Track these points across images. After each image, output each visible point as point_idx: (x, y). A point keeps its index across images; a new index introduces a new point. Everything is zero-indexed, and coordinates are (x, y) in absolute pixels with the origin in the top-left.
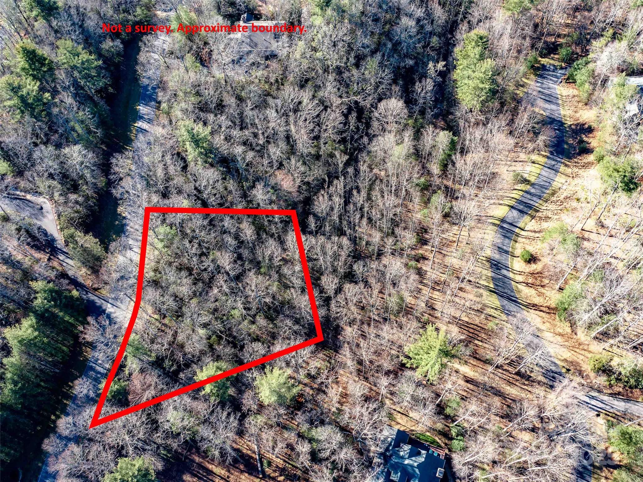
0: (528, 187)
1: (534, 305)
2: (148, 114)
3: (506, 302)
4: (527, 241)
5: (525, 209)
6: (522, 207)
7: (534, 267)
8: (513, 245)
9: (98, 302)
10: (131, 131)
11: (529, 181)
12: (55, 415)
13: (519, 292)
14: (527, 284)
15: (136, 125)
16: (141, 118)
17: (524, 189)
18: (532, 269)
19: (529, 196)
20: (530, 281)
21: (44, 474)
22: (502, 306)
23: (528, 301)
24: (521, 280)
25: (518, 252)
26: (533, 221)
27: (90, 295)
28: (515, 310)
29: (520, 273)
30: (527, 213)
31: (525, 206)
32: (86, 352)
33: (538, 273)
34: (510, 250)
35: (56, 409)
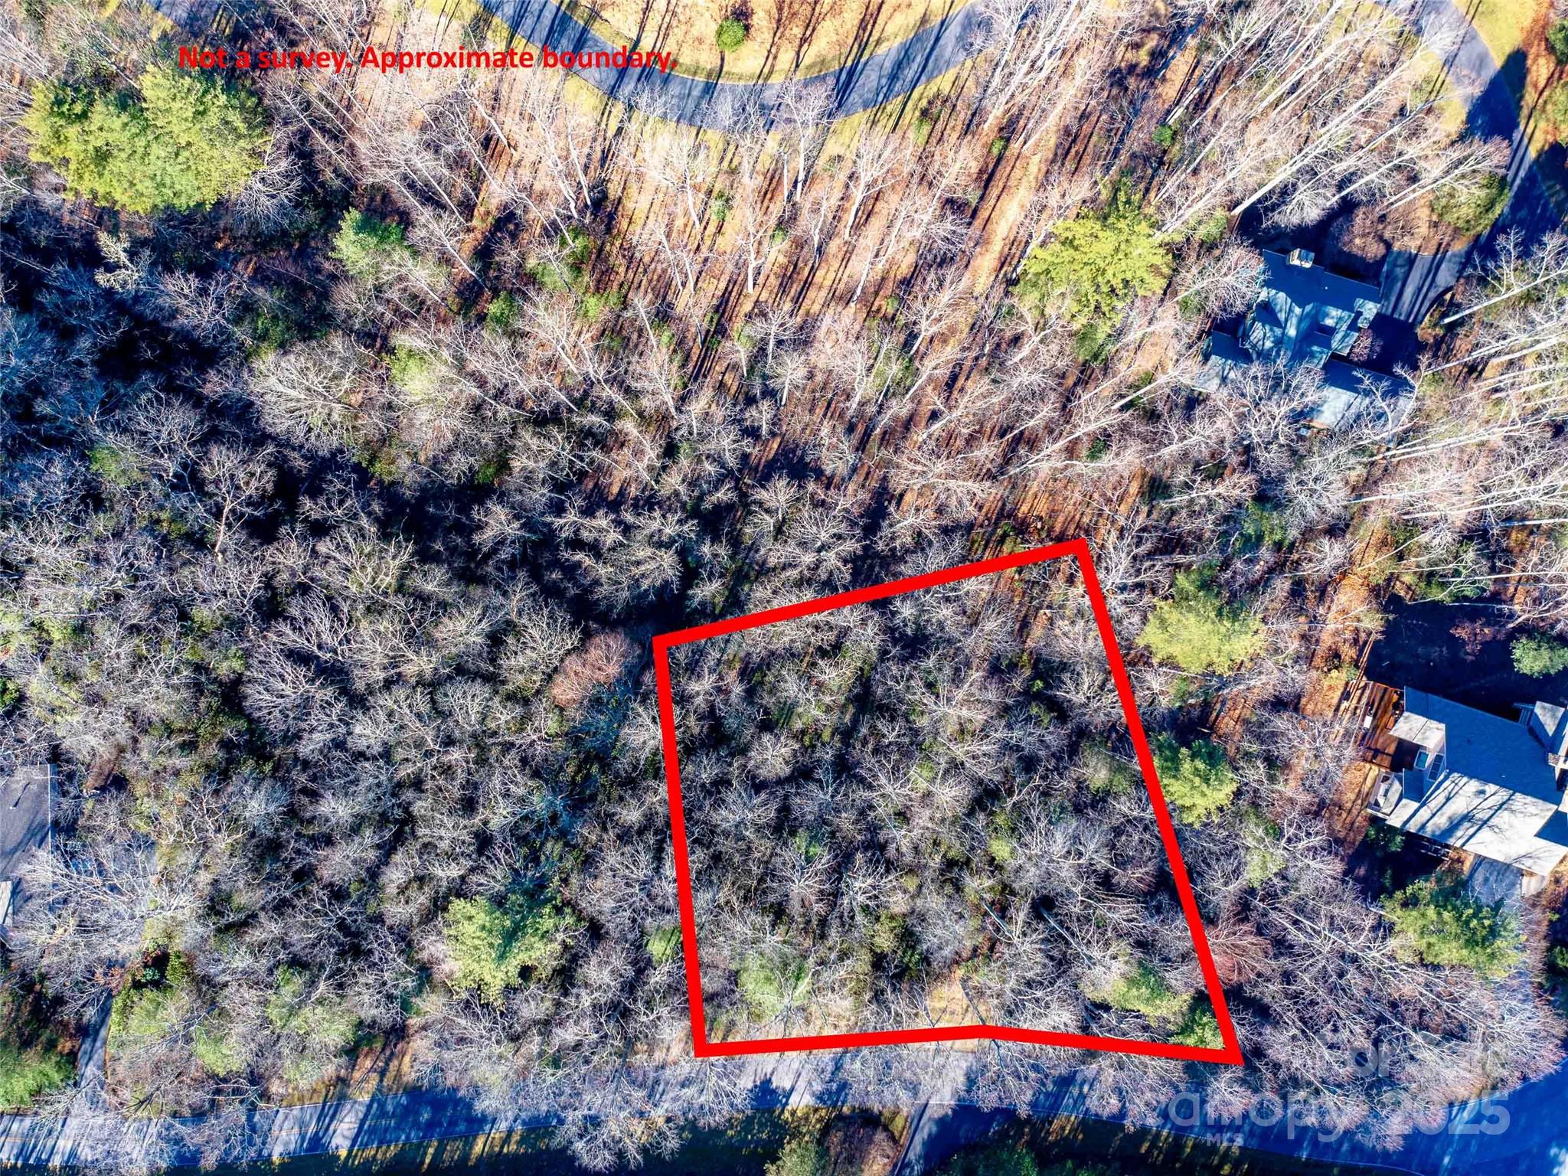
0: (496, 20)
1: (863, 25)
2: (302, 1125)
3: (854, 97)
4: (677, 33)
5: (572, 33)
6: (564, 41)
7: (761, 20)
8: (687, 71)
9: (927, 1129)
10: (368, 1163)
11: (477, 18)
12: (1220, 1166)
13: (823, 62)
14: (804, 40)
15: (343, 1153)
16: (316, 1142)
17: (505, 34)
18: (765, 23)
19: (529, 22)
20: (797, 31)
21: (1357, 1156)
22: (865, 107)
23: (850, 41)
24: (792, 54)
25: (708, 59)
26: (605, 14)
27: (912, 1156)
28: (874, 76)
29: (772, 55)
30: (585, 31)
31: (562, 33)
32: (1063, 1128)
33: (780, 9)
34: (701, 79)
35: (1206, 1167)
